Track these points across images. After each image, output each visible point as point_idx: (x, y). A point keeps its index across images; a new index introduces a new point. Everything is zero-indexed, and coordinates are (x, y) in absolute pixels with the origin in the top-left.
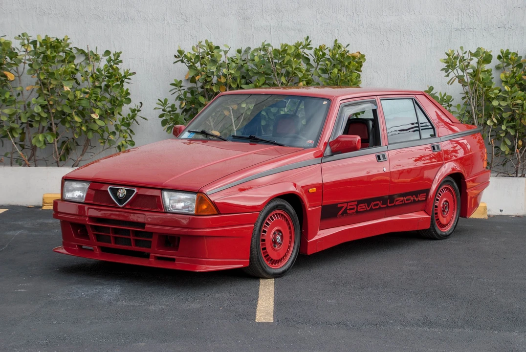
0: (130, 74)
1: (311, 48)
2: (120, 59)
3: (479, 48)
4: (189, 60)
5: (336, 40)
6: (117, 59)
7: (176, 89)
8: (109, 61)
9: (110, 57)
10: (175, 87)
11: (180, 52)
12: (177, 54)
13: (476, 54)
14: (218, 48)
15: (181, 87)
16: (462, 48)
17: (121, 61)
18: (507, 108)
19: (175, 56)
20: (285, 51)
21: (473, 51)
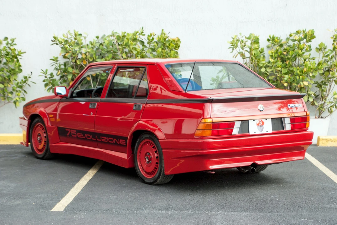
0: (22, 53)
1: (144, 35)
2: (14, 43)
3: (251, 34)
4: (61, 43)
5: (163, 30)
6: (12, 43)
7: (54, 62)
8: (7, 44)
9: (8, 42)
10: (53, 61)
11: (55, 38)
12: (53, 39)
13: (249, 38)
14: (81, 35)
15: (57, 61)
16: (240, 34)
17: (16, 44)
18: (272, 73)
19: (52, 41)
20: (124, 36)
21: (247, 37)
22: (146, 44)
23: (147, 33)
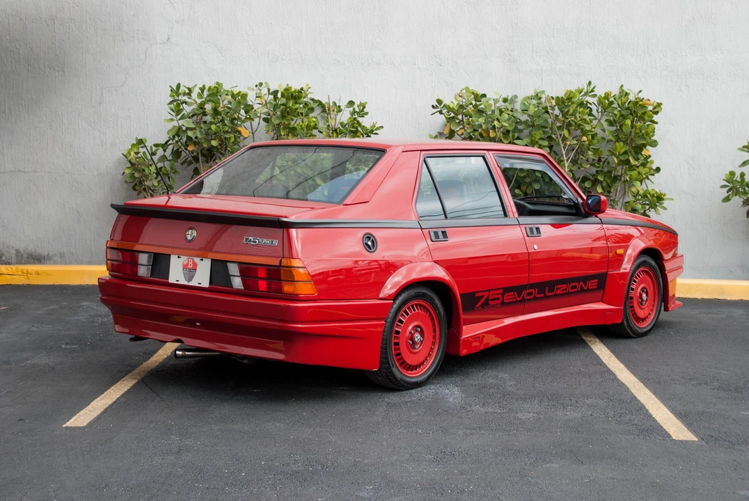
22: (594, 112)
23: (600, 92)
